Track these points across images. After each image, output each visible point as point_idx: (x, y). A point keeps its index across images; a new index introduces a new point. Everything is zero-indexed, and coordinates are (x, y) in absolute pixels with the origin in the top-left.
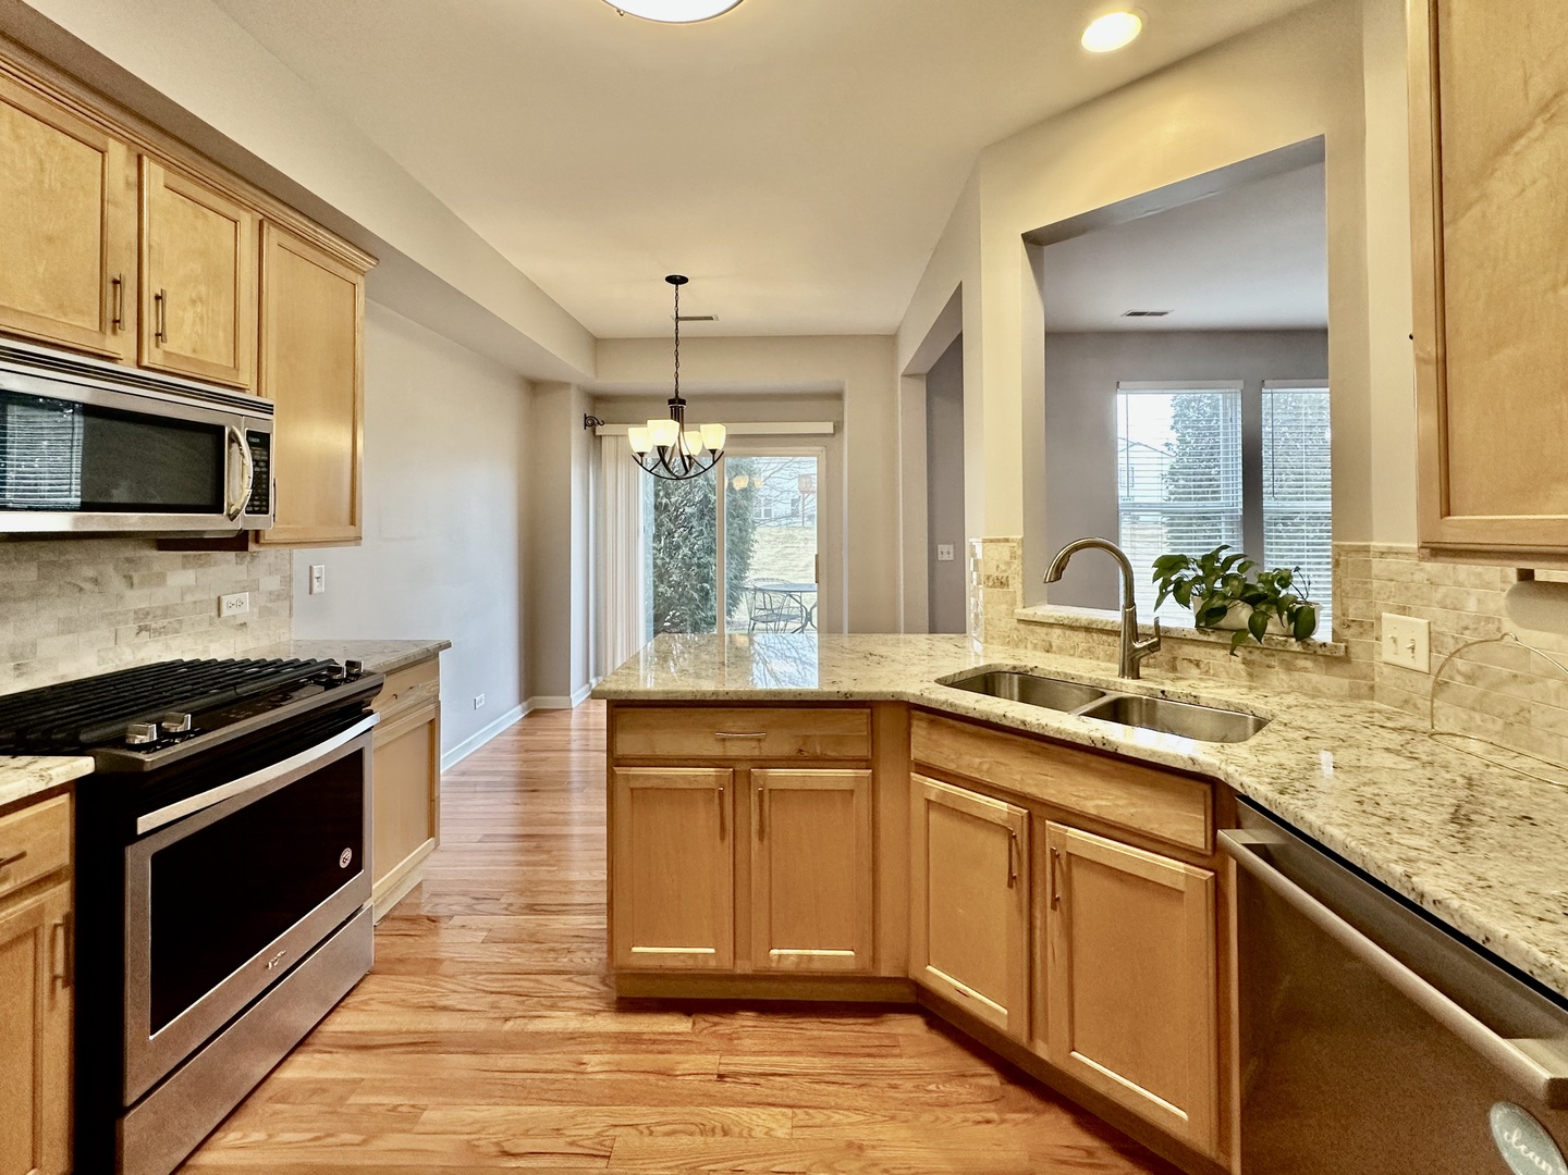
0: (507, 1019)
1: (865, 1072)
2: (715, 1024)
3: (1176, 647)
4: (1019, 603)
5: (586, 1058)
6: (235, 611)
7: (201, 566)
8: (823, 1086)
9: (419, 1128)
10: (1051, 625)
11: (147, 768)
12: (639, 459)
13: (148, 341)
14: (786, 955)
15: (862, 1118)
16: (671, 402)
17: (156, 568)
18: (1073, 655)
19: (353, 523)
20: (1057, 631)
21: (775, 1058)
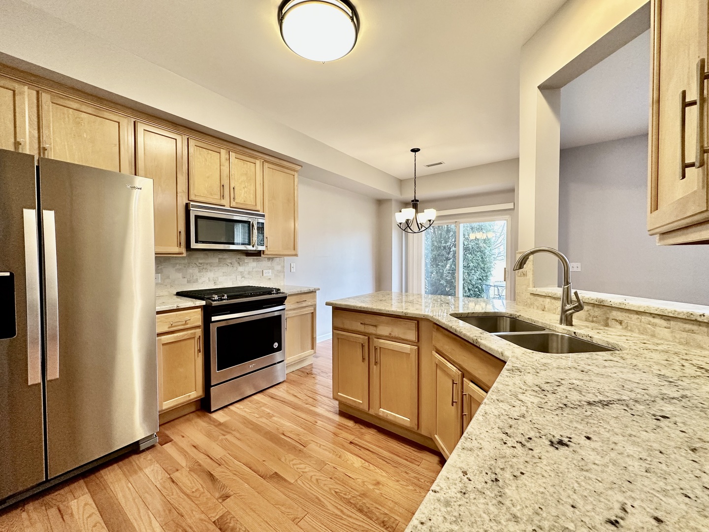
0: (307, 404)
1: (400, 464)
2: (361, 428)
3: (608, 311)
4: (531, 285)
5: (319, 422)
6: (267, 275)
7: (258, 261)
8: (381, 460)
9: (270, 420)
10: (545, 296)
11: (213, 305)
12: (400, 225)
13: (232, 200)
14: (384, 412)
15: (387, 475)
16: (413, 201)
17: (246, 261)
18: (555, 313)
19: (294, 250)
20: (548, 300)
21: (372, 446)
